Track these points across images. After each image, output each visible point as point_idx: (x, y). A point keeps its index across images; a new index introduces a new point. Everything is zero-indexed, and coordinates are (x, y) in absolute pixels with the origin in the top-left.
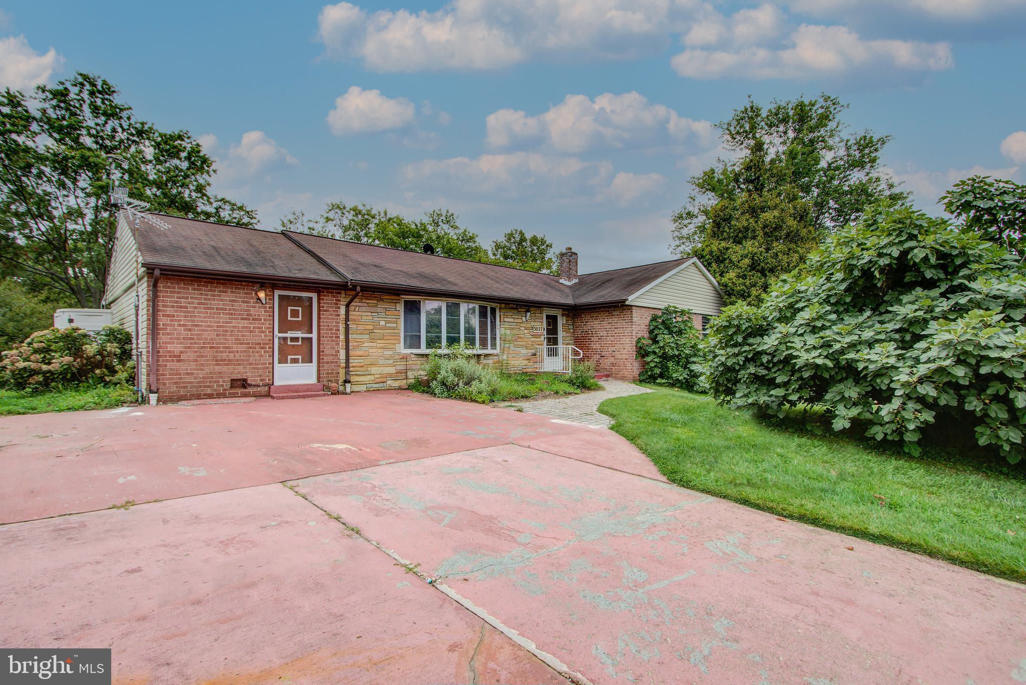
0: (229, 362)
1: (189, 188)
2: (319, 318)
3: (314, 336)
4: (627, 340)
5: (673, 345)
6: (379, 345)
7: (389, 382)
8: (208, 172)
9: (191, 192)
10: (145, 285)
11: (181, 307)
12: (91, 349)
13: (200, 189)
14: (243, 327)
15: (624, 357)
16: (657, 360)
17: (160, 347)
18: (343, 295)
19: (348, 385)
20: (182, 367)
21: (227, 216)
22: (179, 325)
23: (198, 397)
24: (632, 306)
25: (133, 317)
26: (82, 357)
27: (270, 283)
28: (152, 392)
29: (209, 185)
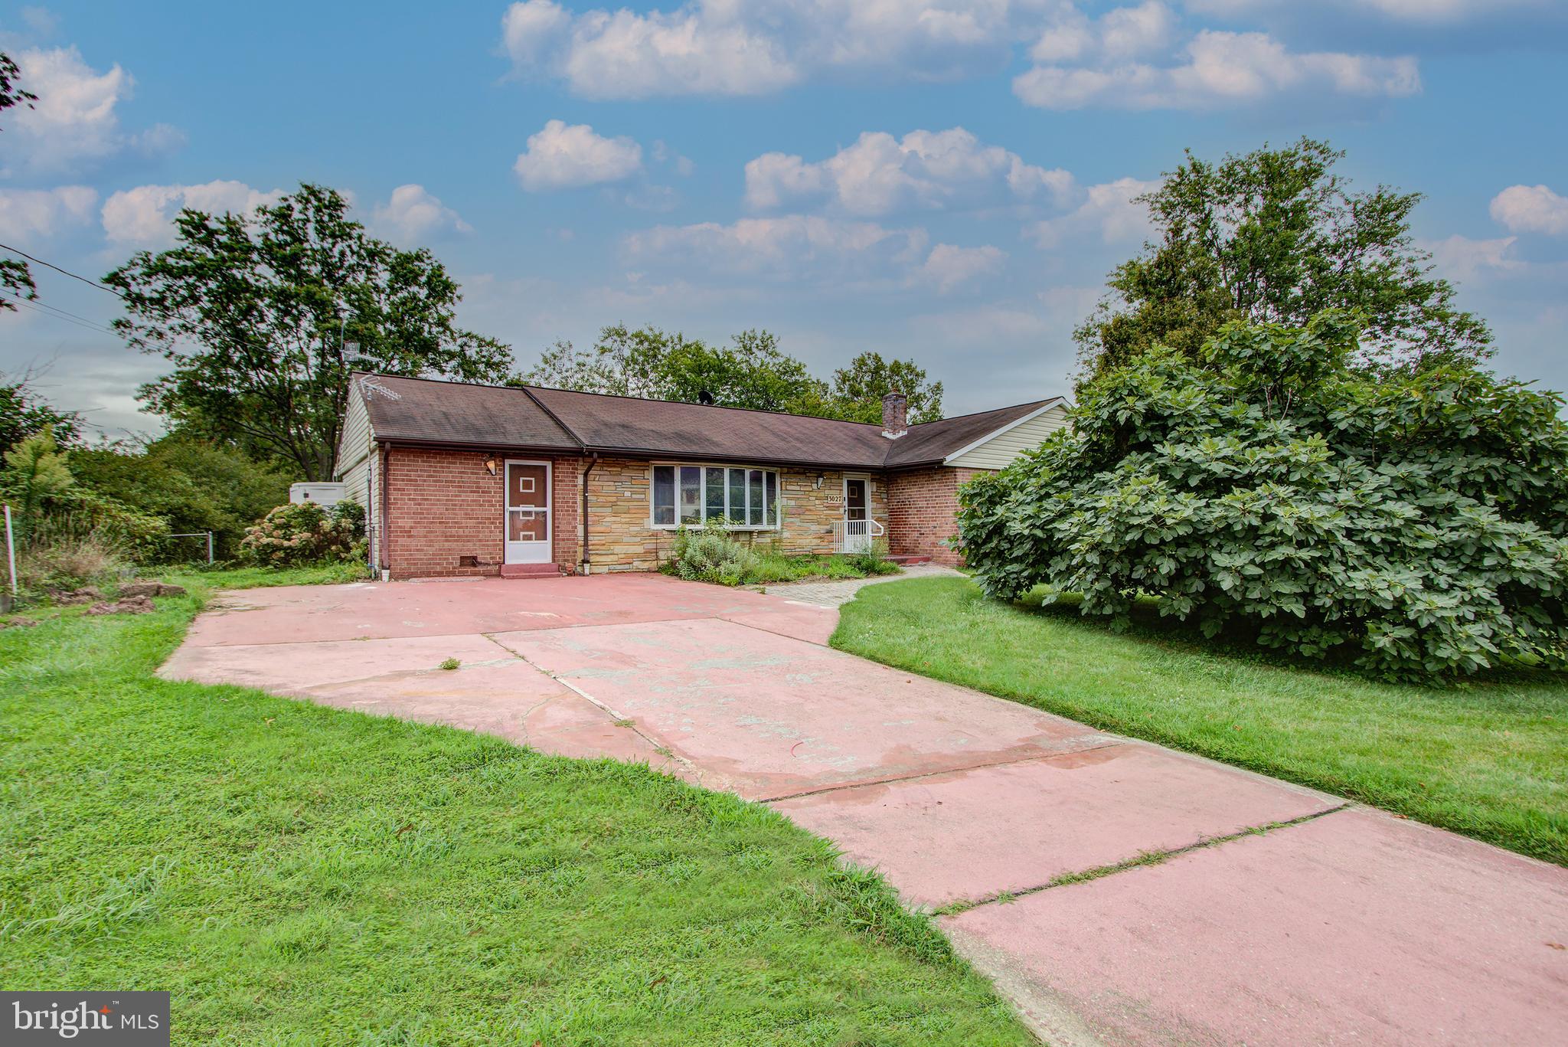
0: (459, 538)
1: (428, 322)
2: (554, 490)
3: (549, 509)
6: (623, 520)
7: (635, 564)
8: (451, 299)
9: (430, 327)
10: (377, 458)
11: (411, 480)
12: (327, 525)
13: (442, 322)
14: (473, 501)
15: (946, 534)
17: (392, 522)
18: (581, 463)
19: (587, 566)
20: (413, 543)
21: (474, 355)
22: (409, 499)
23: (428, 575)
24: (953, 468)
25: (366, 491)
26: (319, 533)
27: (500, 452)
28: (384, 568)
29: (452, 315)
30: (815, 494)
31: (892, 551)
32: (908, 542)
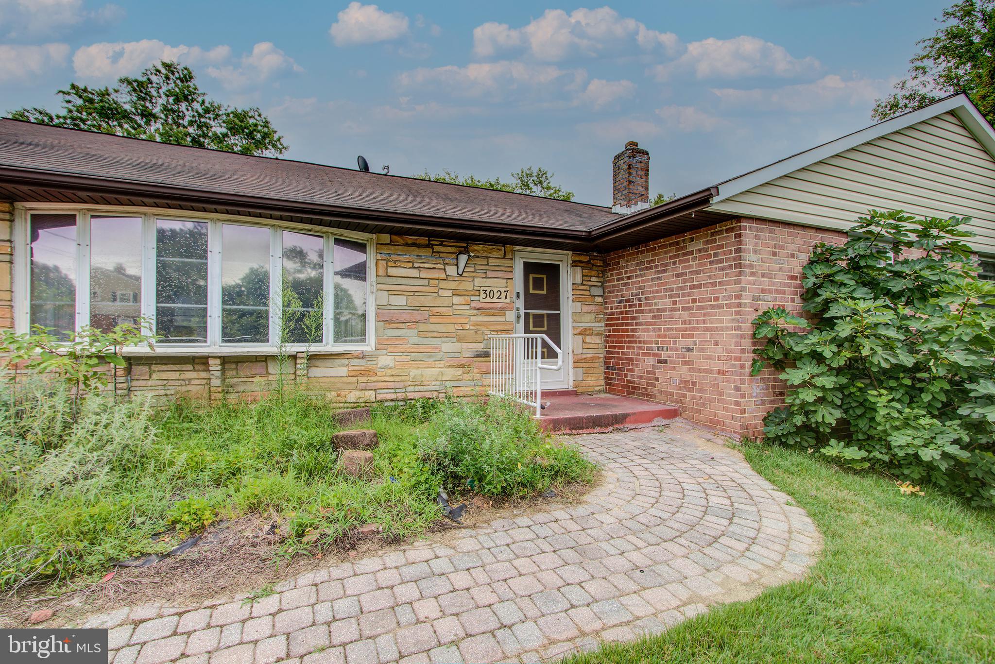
4: (725, 319)
5: (892, 333)
15: (716, 365)
16: (829, 382)
24: (738, 218)
30: (452, 285)
31: (610, 386)
32: (637, 374)
